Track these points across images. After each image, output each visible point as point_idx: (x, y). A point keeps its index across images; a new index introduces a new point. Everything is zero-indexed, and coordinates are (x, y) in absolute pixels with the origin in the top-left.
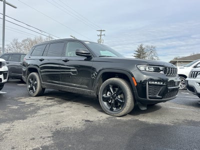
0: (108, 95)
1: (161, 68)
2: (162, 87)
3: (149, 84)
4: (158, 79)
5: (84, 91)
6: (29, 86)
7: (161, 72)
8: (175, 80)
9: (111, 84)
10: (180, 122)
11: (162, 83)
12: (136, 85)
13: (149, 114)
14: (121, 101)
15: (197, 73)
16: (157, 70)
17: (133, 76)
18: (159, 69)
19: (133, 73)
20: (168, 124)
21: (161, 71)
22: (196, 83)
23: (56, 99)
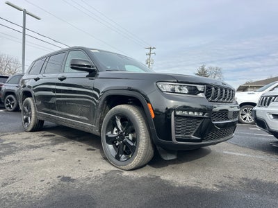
0: (115, 133)
1: (200, 88)
2: (201, 121)
3: (175, 116)
4: (199, 107)
5: (84, 126)
6: (25, 117)
7: (200, 95)
8: (230, 110)
9: (118, 115)
10: (234, 183)
11: (201, 114)
12: (153, 116)
13: (184, 166)
14: (132, 144)
15: (271, 98)
16: (194, 91)
17: (148, 102)
18: (196, 89)
19: (148, 96)
20: (210, 187)
21: (201, 92)
22: (267, 115)
23: (57, 136)
